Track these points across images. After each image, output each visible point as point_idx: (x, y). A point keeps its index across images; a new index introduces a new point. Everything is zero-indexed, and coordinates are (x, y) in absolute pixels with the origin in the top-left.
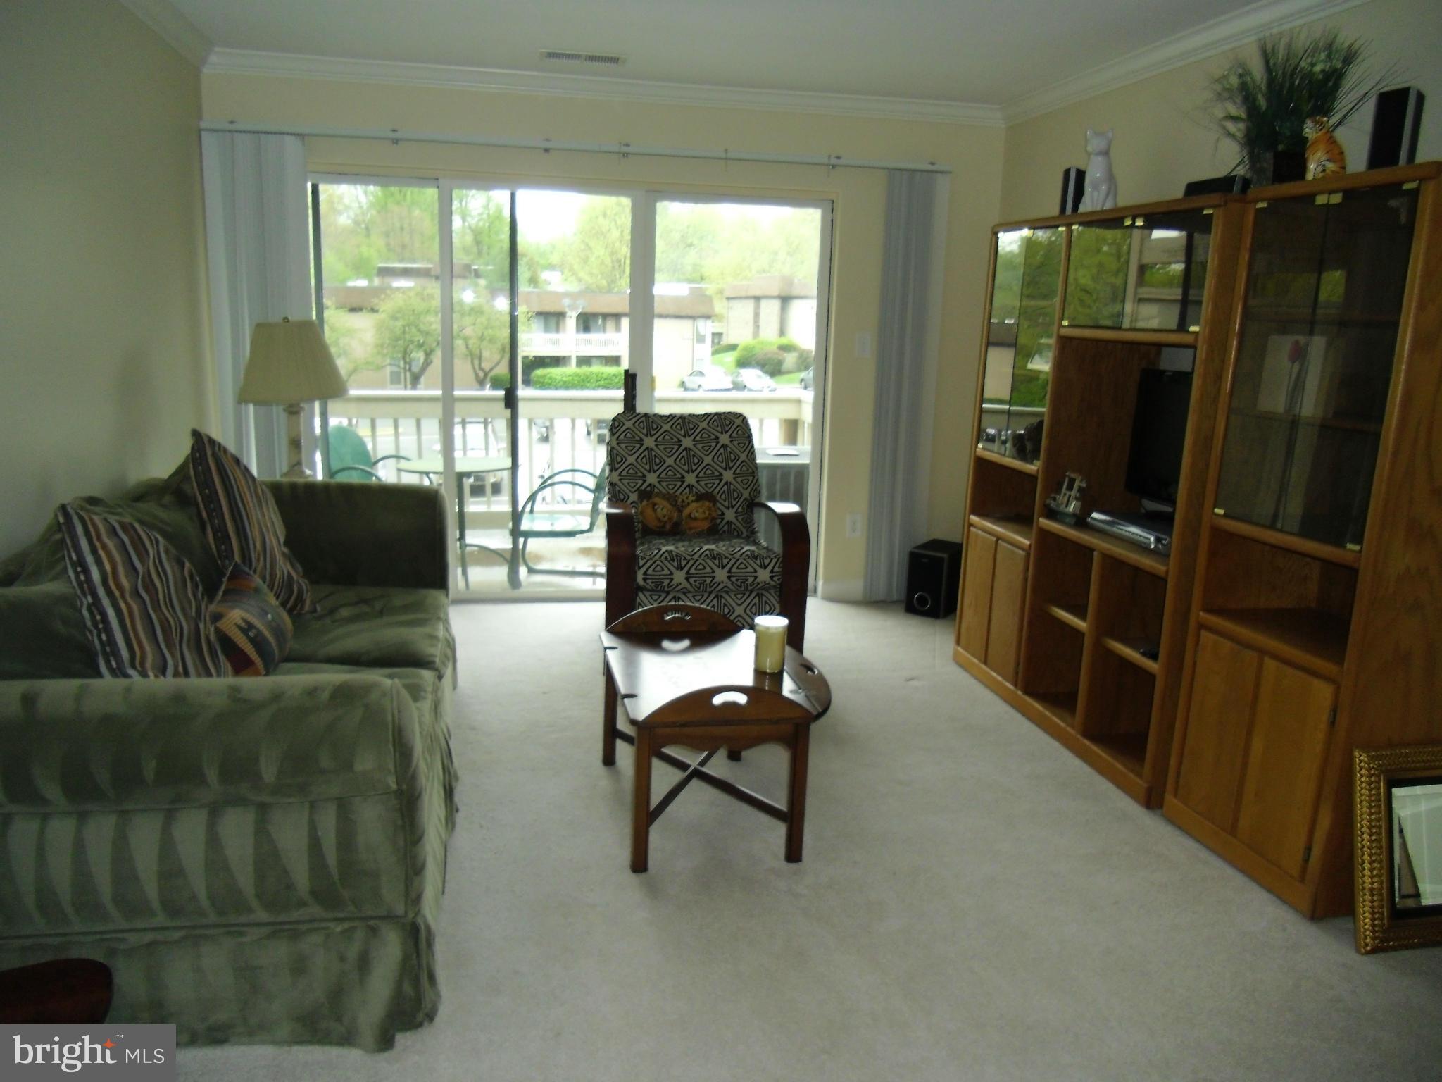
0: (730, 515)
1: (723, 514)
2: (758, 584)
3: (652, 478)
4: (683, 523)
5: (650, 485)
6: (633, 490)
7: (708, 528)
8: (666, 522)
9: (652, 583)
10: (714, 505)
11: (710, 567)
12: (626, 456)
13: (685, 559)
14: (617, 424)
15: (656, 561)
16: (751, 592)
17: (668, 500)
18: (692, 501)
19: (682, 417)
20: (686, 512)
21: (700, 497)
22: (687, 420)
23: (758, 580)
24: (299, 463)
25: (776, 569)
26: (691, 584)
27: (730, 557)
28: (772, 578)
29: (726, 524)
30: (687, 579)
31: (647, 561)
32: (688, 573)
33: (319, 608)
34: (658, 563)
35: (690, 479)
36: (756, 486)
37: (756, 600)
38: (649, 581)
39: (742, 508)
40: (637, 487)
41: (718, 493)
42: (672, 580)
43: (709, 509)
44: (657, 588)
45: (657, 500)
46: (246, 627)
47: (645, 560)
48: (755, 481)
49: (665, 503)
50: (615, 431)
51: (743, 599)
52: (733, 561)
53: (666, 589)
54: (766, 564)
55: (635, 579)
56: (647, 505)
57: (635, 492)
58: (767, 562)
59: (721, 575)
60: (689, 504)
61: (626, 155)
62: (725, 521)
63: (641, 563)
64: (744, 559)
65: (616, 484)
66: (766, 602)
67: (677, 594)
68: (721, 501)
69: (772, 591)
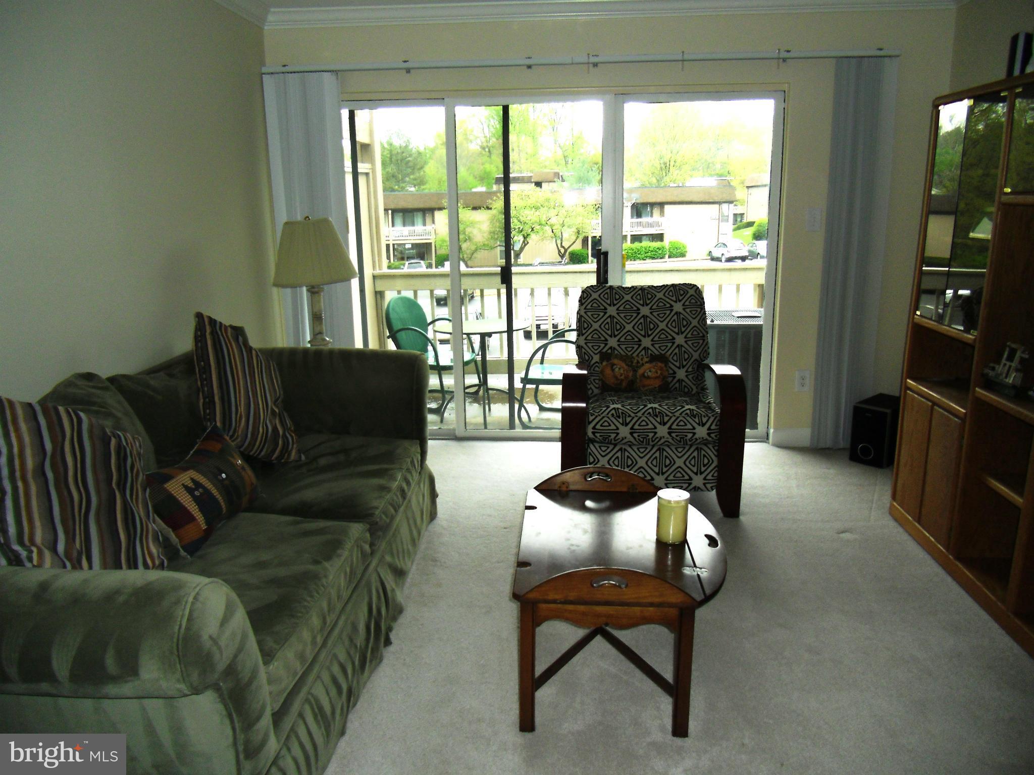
0: (681, 374)
1: (675, 373)
2: (697, 439)
3: (613, 342)
4: (638, 381)
5: (611, 348)
6: (596, 352)
7: (659, 386)
8: (622, 380)
9: (600, 436)
10: (666, 366)
11: (652, 423)
12: (592, 322)
13: (630, 416)
14: (585, 295)
15: (603, 417)
16: (691, 446)
17: (624, 361)
18: (646, 362)
19: (642, 289)
20: (641, 371)
21: (653, 358)
22: (646, 291)
23: (696, 436)
24: (321, 333)
25: (713, 427)
26: (635, 438)
27: (671, 415)
28: (709, 434)
29: (677, 382)
30: (631, 434)
31: (596, 417)
32: (632, 428)
33: (303, 457)
34: (606, 419)
35: (646, 342)
36: (706, 348)
37: (695, 454)
38: (598, 435)
39: (693, 368)
40: (599, 350)
41: (670, 355)
42: (618, 434)
43: (661, 369)
44: (605, 440)
45: (616, 361)
46: (193, 487)
47: (594, 417)
48: (705, 344)
49: (623, 363)
50: (583, 301)
51: (684, 452)
52: (673, 419)
53: (613, 442)
54: (704, 422)
55: (586, 433)
56: (607, 365)
57: (597, 354)
58: (704, 420)
59: (662, 431)
60: (643, 365)
61: (595, 65)
62: (676, 380)
63: (591, 418)
64: (684, 417)
65: (582, 347)
66: (704, 456)
67: (624, 447)
68: (672, 361)
69: (710, 446)
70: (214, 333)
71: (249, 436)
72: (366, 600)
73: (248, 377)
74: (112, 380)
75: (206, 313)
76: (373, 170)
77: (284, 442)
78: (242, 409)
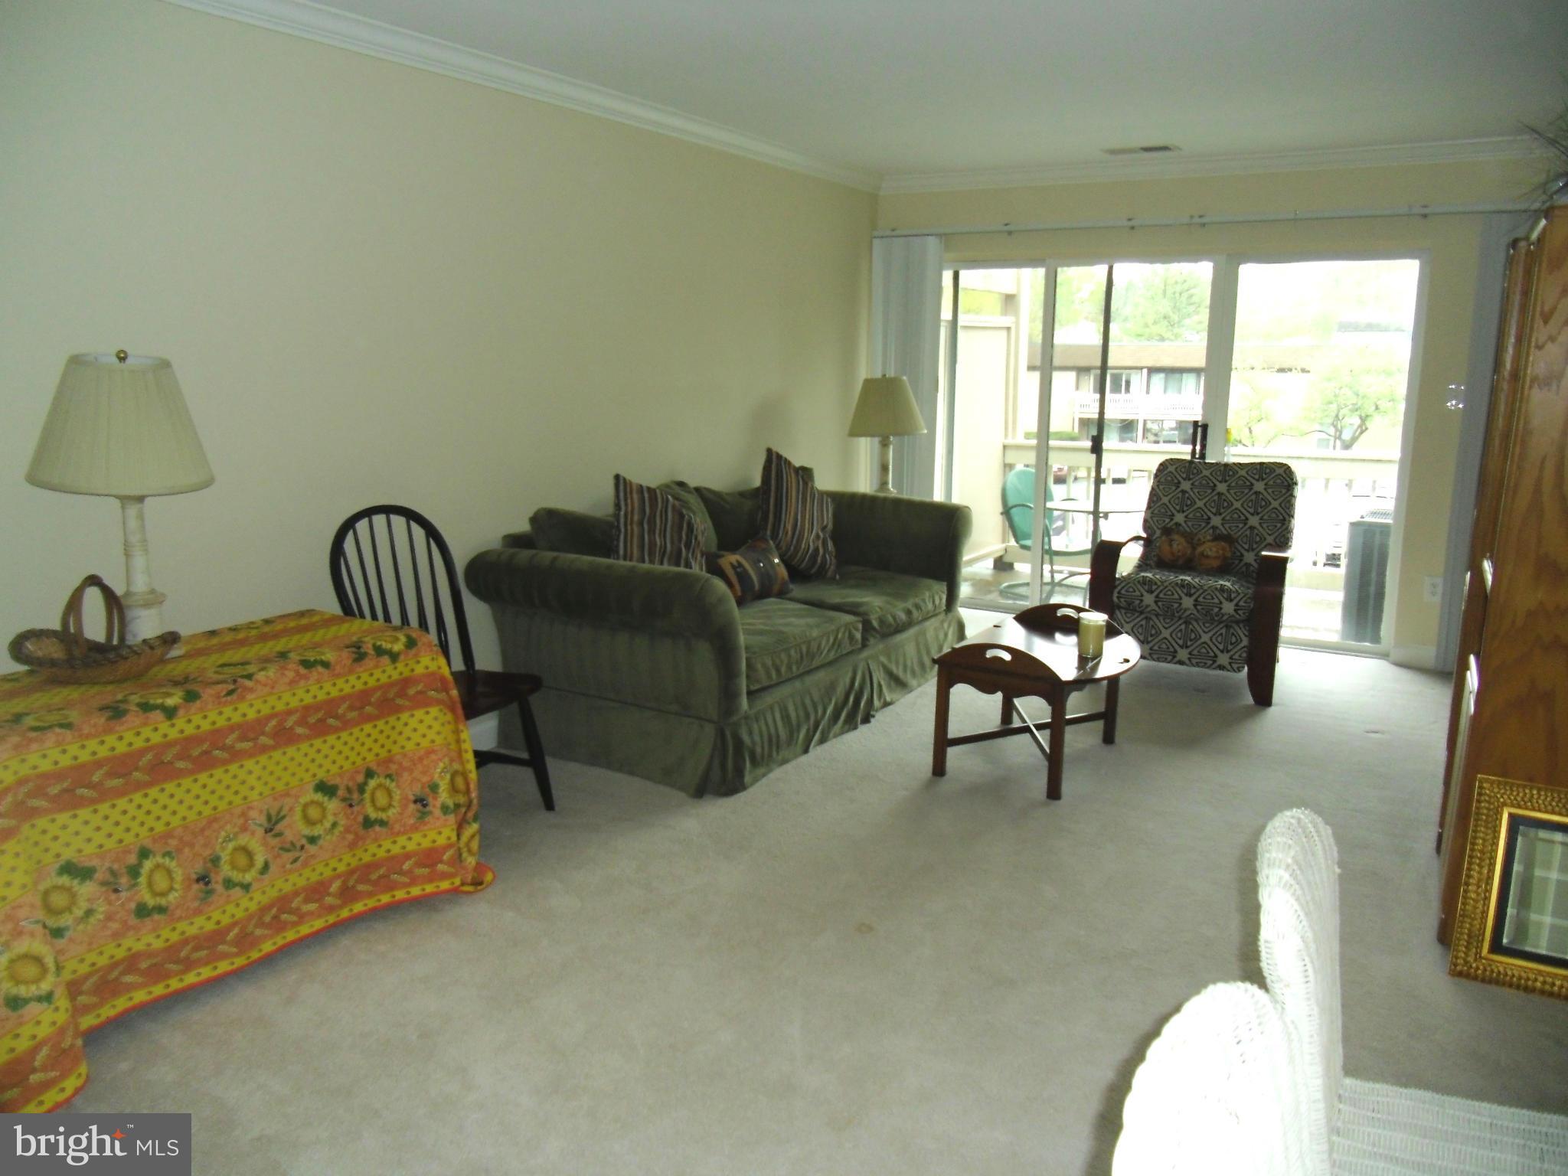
0: (1250, 557)
1: (1242, 555)
2: (1223, 615)
3: (1179, 518)
4: (1195, 558)
5: (1176, 524)
6: (1160, 527)
7: (1219, 566)
8: (1177, 556)
9: (1125, 601)
10: (1229, 546)
11: (1178, 594)
12: (1162, 496)
13: (1156, 584)
14: (1162, 467)
15: (1130, 583)
16: (1218, 622)
17: (1185, 537)
18: (1209, 541)
19: (1226, 465)
20: (1200, 549)
21: (1218, 538)
22: (1230, 468)
23: (1223, 611)
24: (886, 483)
25: (1241, 604)
26: (1159, 607)
27: (1198, 587)
28: (1237, 611)
30: (1156, 602)
31: (1122, 582)
32: (1156, 596)
34: (1132, 585)
35: (1216, 521)
36: (1285, 533)
37: (1224, 631)
38: (1122, 600)
40: (1164, 524)
41: (1240, 536)
42: (1142, 601)
43: (1224, 549)
44: (1130, 607)
45: (1175, 537)
47: (1120, 581)
48: (1283, 528)
49: (1182, 540)
50: (1158, 474)
51: (1211, 628)
52: (1201, 591)
53: (1137, 609)
54: (1232, 597)
55: (1113, 598)
56: (1165, 540)
58: (1233, 595)
60: (1204, 542)
62: (1243, 563)
63: (1117, 582)
66: (1233, 634)
67: (1149, 615)
68: (1241, 543)
69: (1241, 625)
70: (779, 465)
71: (792, 548)
72: (850, 675)
73: (800, 503)
74: (698, 490)
75: (775, 449)
76: (1017, 323)
77: (822, 561)
78: (789, 528)
